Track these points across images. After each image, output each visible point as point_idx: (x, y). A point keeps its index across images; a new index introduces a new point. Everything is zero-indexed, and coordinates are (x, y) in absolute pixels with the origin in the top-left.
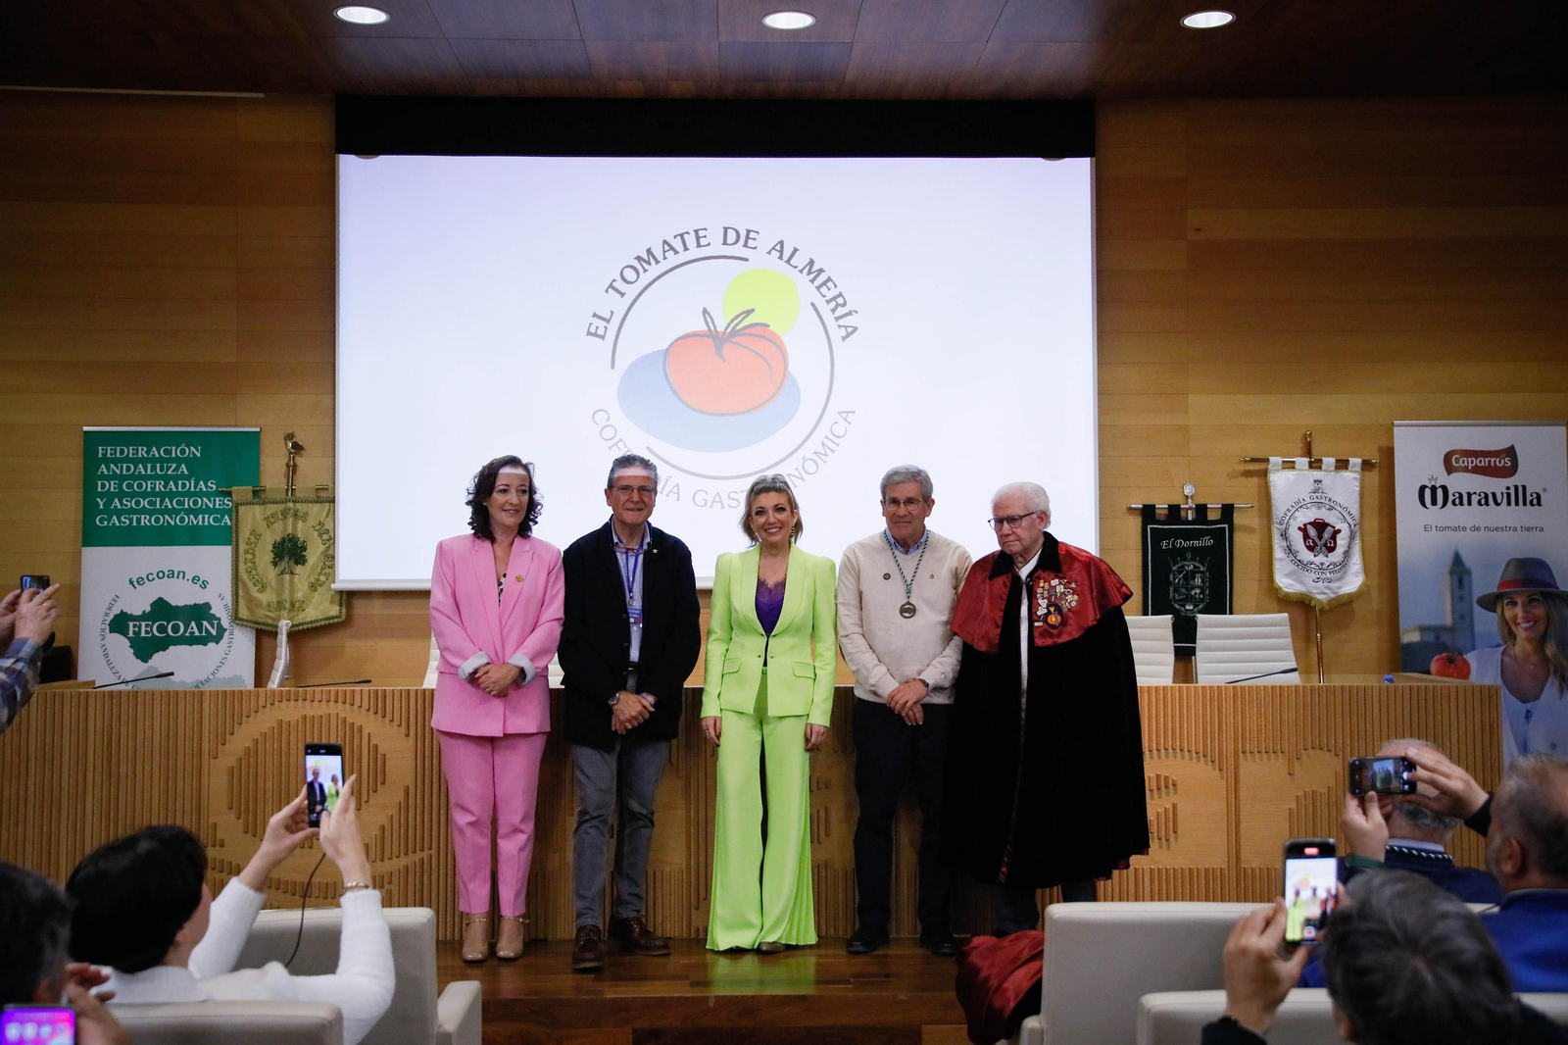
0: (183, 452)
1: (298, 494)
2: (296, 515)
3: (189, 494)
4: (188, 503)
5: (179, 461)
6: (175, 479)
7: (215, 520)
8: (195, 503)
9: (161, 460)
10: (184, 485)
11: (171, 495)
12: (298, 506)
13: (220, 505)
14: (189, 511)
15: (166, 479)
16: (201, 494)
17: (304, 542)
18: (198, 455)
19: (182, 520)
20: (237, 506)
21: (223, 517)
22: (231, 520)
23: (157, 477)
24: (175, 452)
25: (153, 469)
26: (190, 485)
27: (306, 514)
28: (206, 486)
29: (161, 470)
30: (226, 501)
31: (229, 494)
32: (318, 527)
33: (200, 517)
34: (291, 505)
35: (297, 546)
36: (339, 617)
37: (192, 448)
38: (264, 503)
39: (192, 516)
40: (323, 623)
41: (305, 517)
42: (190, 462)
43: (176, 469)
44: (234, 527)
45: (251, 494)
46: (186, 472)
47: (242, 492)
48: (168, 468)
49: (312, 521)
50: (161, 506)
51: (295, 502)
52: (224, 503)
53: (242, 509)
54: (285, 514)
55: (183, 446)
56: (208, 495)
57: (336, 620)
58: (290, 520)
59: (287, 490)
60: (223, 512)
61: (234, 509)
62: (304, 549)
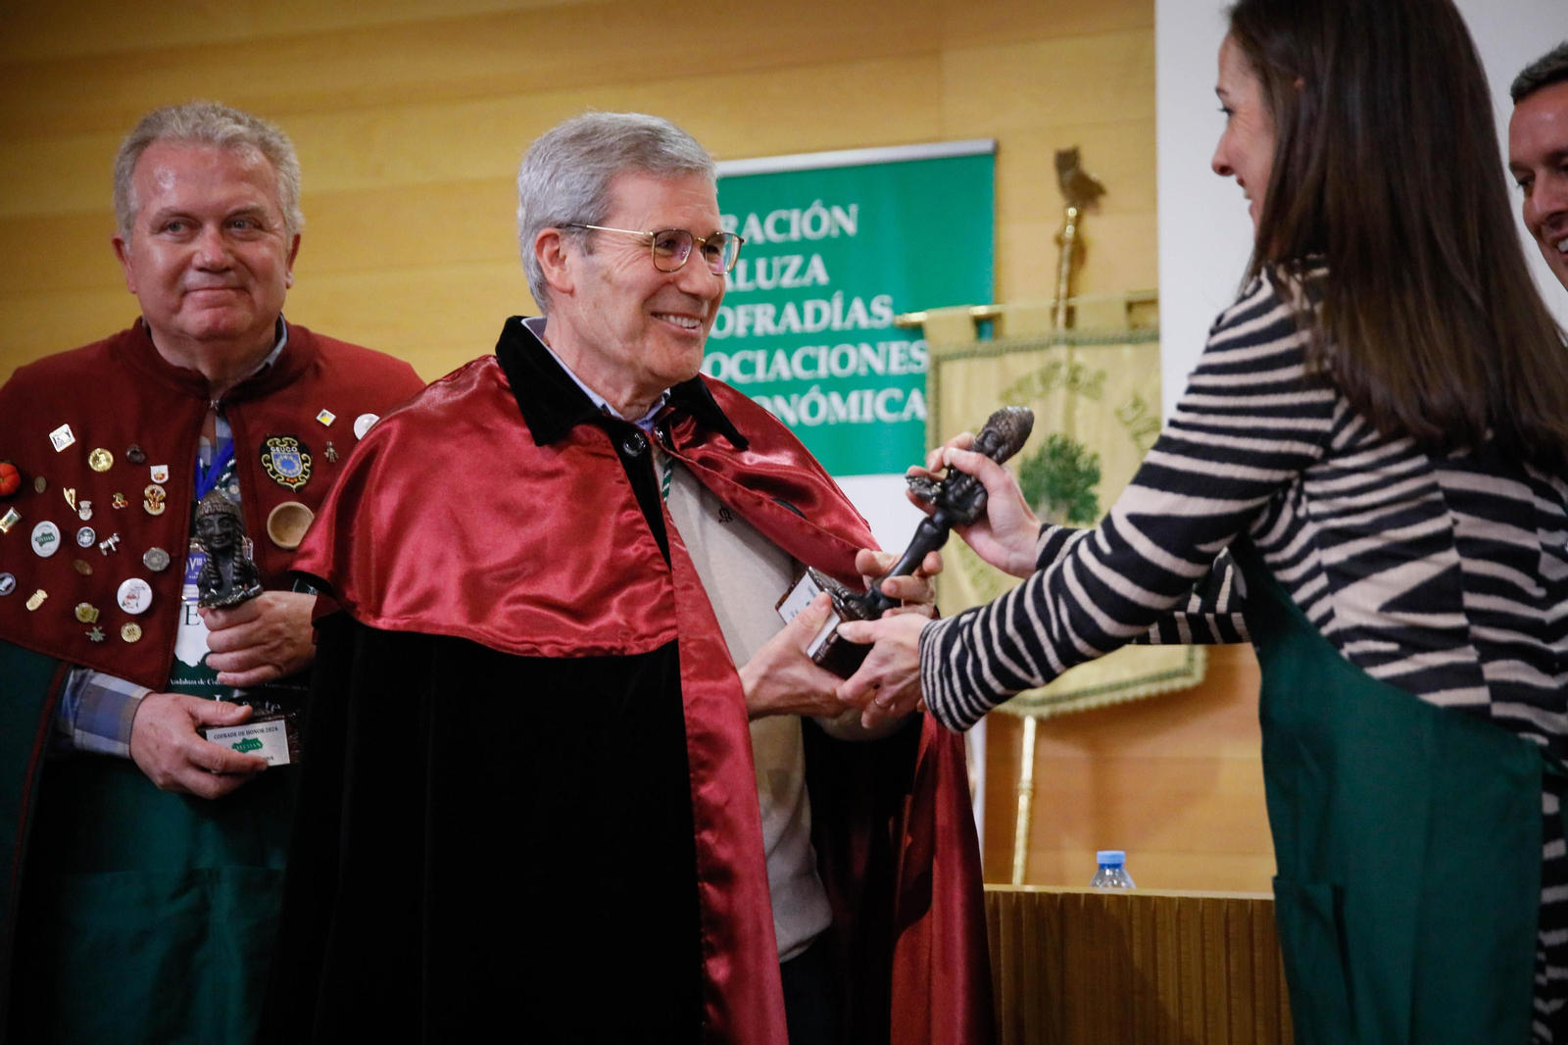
0: (816, 223)
1: (1083, 321)
2: (1073, 381)
3: (829, 338)
4: (827, 361)
5: (805, 248)
6: (798, 296)
7: (892, 406)
8: (844, 360)
9: (769, 250)
10: (818, 315)
11: (789, 342)
12: (1081, 356)
13: (901, 364)
14: (831, 385)
15: (778, 298)
16: (856, 336)
17: (1095, 457)
18: (851, 227)
19: (814, 409)
20: (937, 363)
21: (907, 395)
22: (925, 401)
23: (757, 296)
24: (800, 224)
25: (751, 274)
26: (832, 313)
27: (1101, 376)
28: (870, 313)
29: (769, 276)
30: (916, 354)
31: (916, 332)
32: (1130, 415)
33: (854, 397)
34: (1060, 353)
35: (1076, 470)
36: (1185, 673)
37: (838, 212)
38: (998, 353)
39: (835, 398)
40: (1142, 691)
41: (1094, 389)
42: (832, 248)
43: (802, 271)
44: (931, 422)
45: (969, 331)
46: (823, 278)
47: (948, 323)
48: (784, 269)
49: (1118, 393)
50: (768, 369)
51: (1072, 343)
52: (910, 359)
53: (947, 369)
54: (1046, 378)
55: (817, 207)
56: (872, 337)
57: (1178, 683)
58: (1060, 393)
59: (1054, 311)
60: (912, 381)
61: (931, 375)
62: (1093, 477)
